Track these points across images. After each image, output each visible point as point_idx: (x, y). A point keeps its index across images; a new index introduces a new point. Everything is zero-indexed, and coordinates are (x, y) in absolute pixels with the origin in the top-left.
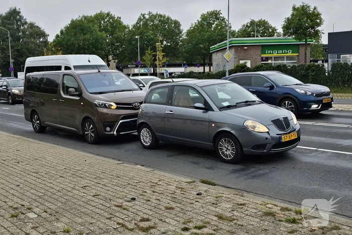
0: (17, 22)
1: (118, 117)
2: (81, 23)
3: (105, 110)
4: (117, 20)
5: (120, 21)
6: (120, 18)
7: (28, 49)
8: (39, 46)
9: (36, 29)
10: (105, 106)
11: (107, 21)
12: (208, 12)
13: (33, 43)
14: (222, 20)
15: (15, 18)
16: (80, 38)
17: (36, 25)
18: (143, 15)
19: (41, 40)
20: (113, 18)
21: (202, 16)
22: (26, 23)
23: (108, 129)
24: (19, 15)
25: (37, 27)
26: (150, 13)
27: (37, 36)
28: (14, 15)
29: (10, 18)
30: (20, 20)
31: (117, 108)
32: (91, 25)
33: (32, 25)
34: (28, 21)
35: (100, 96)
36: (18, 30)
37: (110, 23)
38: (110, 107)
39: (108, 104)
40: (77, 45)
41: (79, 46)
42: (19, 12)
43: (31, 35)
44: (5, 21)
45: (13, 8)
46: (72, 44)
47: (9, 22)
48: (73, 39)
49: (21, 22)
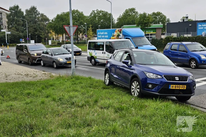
0: (35, 13)
1: (37, 58)
2: (61, 16)
3: (33, 56)
4: (81, 14)
5: (83, 14)
6: (82, 12)
7: (40, 28)
8: (45, 26)
9: (44, 17)
10: (33, 55)
11: (77, 14)
12: (129, 9)
13: (42, 24)
14: (136, 13)
15: (34, 11)
16: (61, 24)
17: (44, 14)
18: (94, 11)
19: (47, 22)
20: (79, 13)
21: (126, 10)
22: (39, 14)
23: (34, 61)
24: (36, 10)
25: (45, 16)
26: (97, 10)
27: (45, 20)
28: (34, 10)
29: (31, 12)
30: (36, 12)
31: (37, 55)
32: (66, 17)
33: (42, 15)
34: (41, 13)
35: (32, 52)
36: (35, 18)
37: (78, 15)
38: (35, 55)
39: (34, 54)
40: (59, 27)
41: (60, 27)
42: (36, 8)
43: (42, 20)
44: (29, 13)
45: (33, 6)
46: (57, 26)
47: (30, 13)
48: (57, 24)
49: (37, 13)
